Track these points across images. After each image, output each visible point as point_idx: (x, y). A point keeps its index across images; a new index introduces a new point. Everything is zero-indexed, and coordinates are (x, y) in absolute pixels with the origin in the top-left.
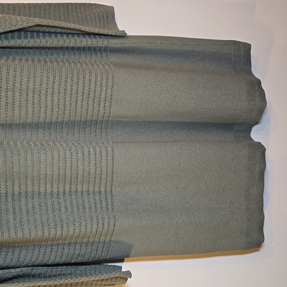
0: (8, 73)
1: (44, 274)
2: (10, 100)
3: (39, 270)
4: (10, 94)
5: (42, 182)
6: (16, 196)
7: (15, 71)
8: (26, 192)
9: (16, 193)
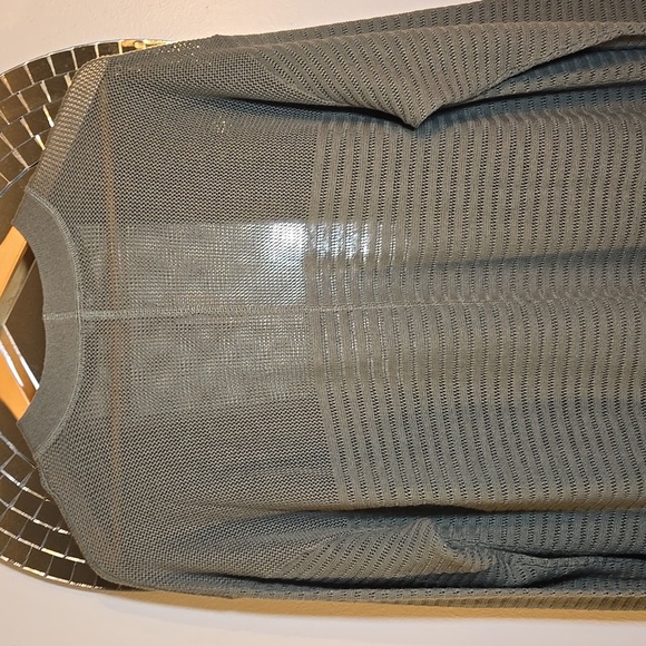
0: (556, 148)
1: (627, 573)
2: (557, 205)
3: (618, 564)
4: (557, 192)
5: (624, 378)
6: (571, 408)
7: (569, 141)
8: (591, 400)
9: (571, 401)
